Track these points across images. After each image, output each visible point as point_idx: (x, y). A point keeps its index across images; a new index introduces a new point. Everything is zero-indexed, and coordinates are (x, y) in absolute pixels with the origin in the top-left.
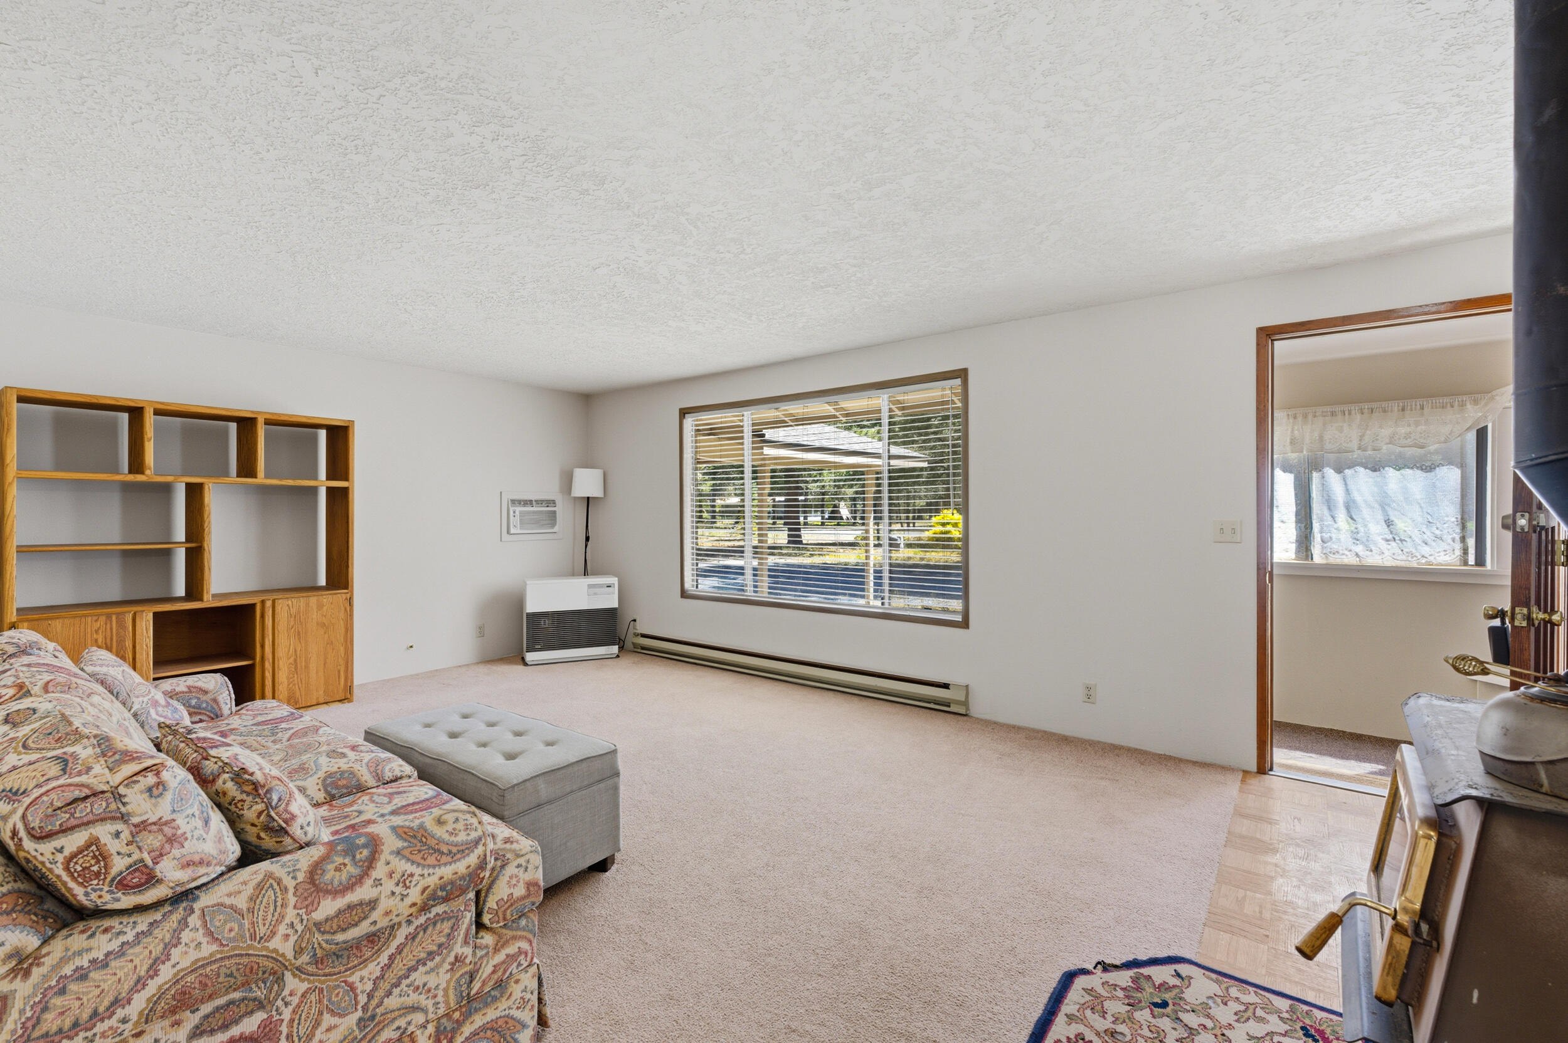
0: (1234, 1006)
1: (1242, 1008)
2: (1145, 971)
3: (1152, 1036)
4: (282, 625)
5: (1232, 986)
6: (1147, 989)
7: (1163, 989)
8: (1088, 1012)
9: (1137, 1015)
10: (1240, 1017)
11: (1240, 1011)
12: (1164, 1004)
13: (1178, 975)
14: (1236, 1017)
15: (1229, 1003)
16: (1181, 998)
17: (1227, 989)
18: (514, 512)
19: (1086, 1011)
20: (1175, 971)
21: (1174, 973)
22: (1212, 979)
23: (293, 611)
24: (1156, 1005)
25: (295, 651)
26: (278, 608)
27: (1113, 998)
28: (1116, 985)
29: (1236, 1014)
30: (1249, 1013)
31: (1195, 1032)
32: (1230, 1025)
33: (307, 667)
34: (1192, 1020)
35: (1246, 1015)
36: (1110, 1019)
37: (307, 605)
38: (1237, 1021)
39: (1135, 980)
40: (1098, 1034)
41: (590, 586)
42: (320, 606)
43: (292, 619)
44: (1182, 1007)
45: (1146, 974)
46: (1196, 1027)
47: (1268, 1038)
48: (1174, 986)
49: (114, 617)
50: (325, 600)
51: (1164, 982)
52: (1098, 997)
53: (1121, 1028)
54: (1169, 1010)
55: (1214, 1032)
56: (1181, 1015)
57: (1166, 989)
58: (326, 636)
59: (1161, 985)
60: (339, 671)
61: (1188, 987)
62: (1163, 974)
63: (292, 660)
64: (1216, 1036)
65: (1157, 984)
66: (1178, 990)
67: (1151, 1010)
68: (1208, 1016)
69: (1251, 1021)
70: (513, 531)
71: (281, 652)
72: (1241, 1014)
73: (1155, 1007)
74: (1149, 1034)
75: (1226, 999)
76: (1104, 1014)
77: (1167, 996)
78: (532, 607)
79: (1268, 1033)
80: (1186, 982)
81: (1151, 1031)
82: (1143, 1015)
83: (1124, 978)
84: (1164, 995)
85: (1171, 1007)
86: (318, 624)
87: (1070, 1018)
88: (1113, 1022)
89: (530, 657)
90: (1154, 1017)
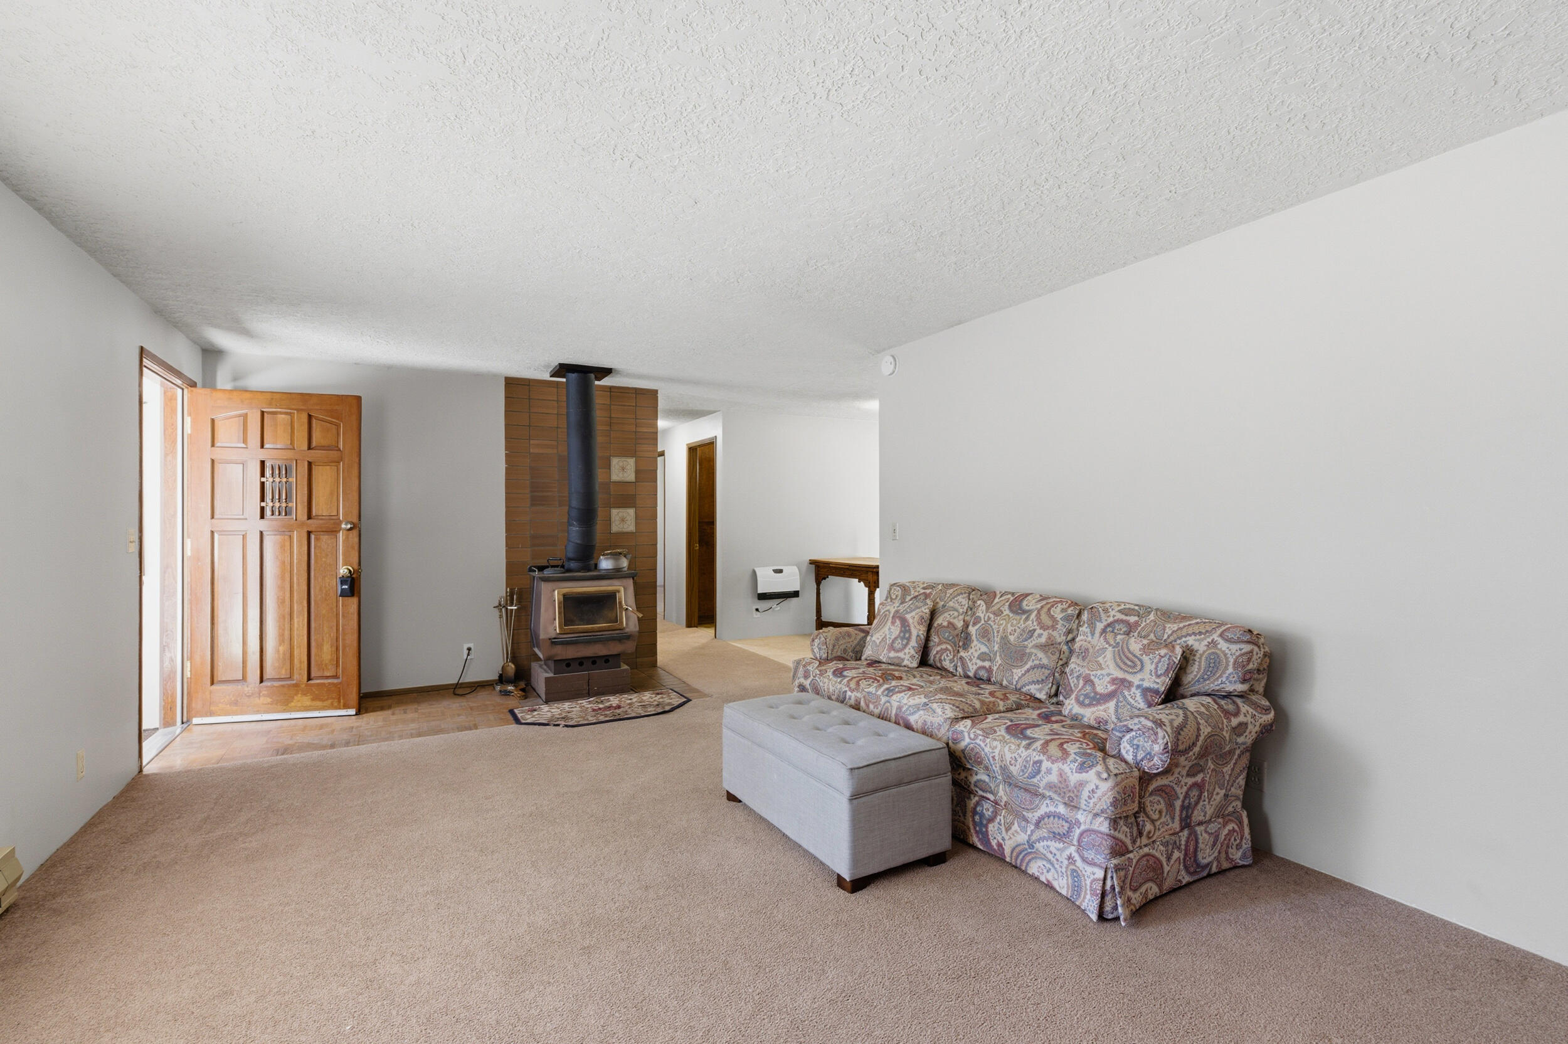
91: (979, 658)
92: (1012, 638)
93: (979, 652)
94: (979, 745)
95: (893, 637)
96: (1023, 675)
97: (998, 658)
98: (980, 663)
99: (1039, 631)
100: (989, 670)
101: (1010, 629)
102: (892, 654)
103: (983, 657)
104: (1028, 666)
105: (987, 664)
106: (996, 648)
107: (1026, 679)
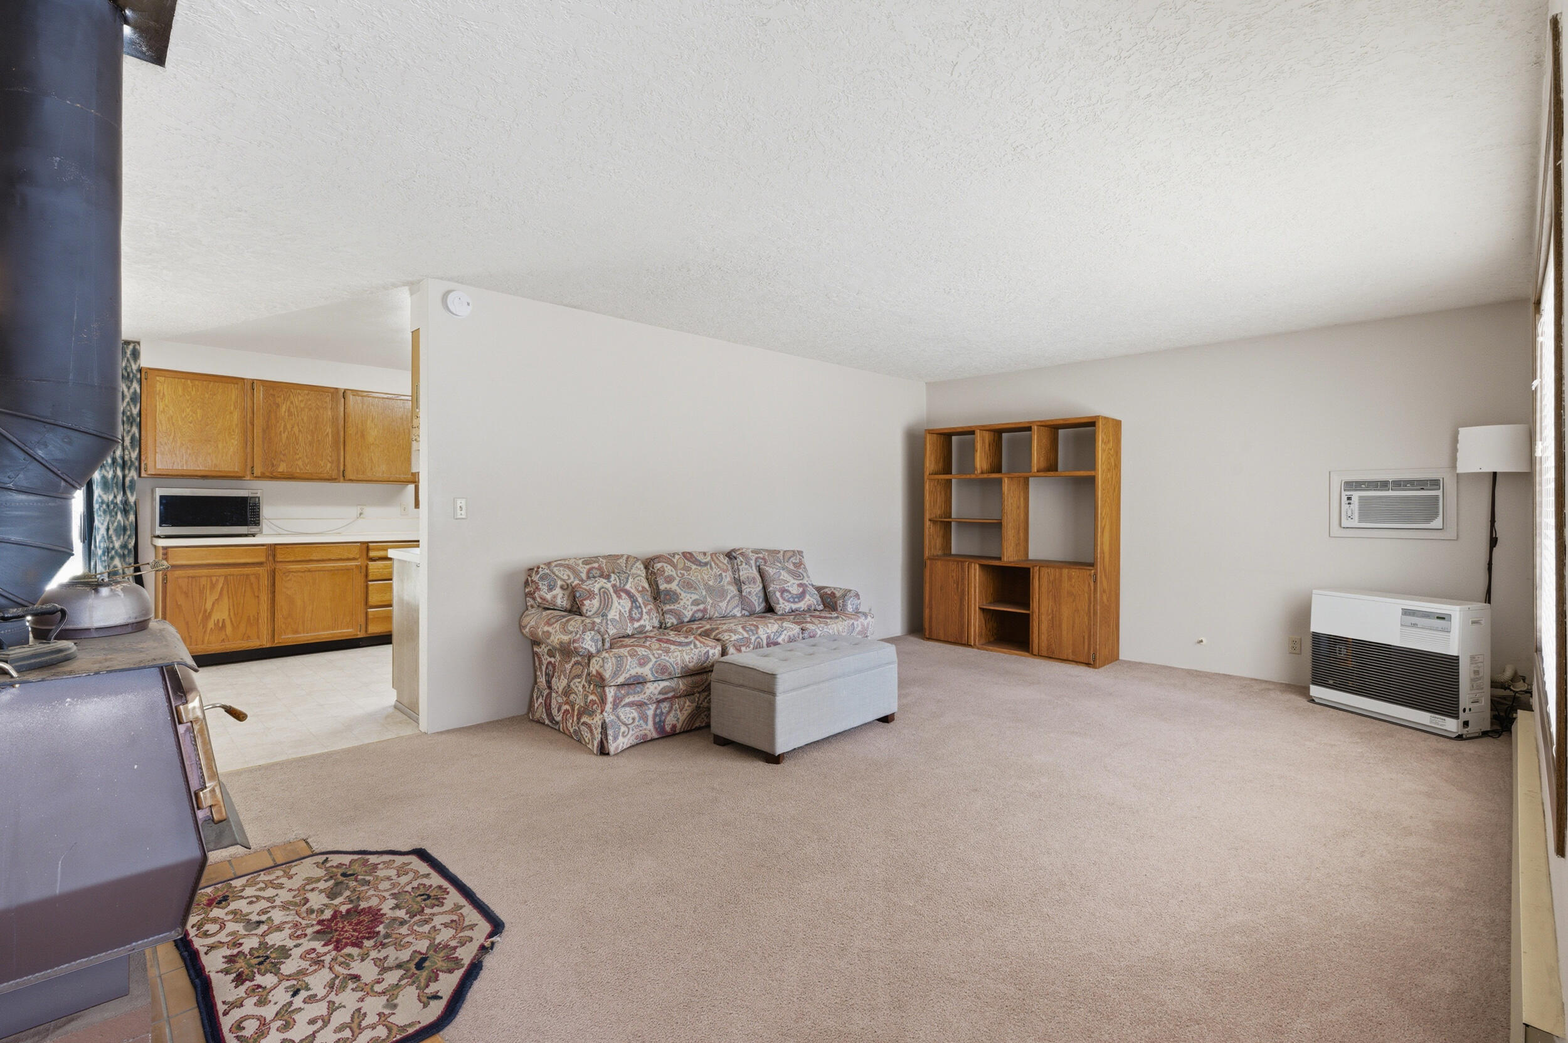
0: (371, 1019)
1: (364, 1024)
2: (458, 974)
3: (404, 940)
4: (1044, 589)
5: (387, 1036)
6: (441, 963)
7: (433, 975)
8: (455, 918)
9: (426, 943)
10: (358, 1014)
11: (363, 1019)
12: (419, 966)
13: (436, 997)
14: (362, 1012)
15: (377, 1018)
16: (414, 982)
17: (390, 1030)
18: (1349, 499)
19: (457, 917)
20: (441, 998)
21: (439, 994)
22: (410, 1025)
23: (1052, 578)
24: (424, 960)
25: (1053, 611)
26: (1042, 574)
27: (454, 937)
28: (463, 945)
29: (365, 1014)
30: (354, 1025)
31: (382, 972)
32: (362, 1001)
33: (1060, 626)
34: (392, 977)
35: (356, 1021)
36: (438, 927)
37: (1061, 574)
38: (359, 1010)
39: (457, 962)
40: (434, 915)
41: (1406, 612)
42: (1070, 578)
43: (1051, 585)
44: (407, 978)
45: (456, 971)
46: (385, 976)
47: (326, 1019)
48: (427, 986)
49: (960, 564)
50: (1074, 574)
51: (437, 980)
52: (463, 929)
53: (426, 928)
54: (412, 966)
55: (369, 986)
56: (402, 972)
57: (431, 977)
58: (1074, 604)
59: (437, 976)
60: (1084, 637)
61: (418, 996)
62: (447, 984)
63: (1050, 617)
64: (366, 985)
65: (441, 974)
66: (422, 984)
67: (421, 954)
68: (383, 993)
69: (348, 1020)
70: (1345, 523)
71: (1043, 610)
72: (361, 1018)
73: (422, 958)
74: (406, 940)
75: (383, 1019)
76: (446, 925)
77: (424, 974)
78: (1321, 624)
79: (329, 1023)
80: (424, 999)
81: (408, 942)
82: (423, 946)
83: (466, 954)
84: (427, 972)
85: (414, 970)
86: (1068, 592)
87: (459, 907)
88: (434, 927)
89: (1316, 691)
90: (415, 951)
91: (692, 604)
92: (711, 583)
93: (691, 600)
94: (665, 659)
95: (627, 609)
96: (727, 605)
97: (709, 599)
98: (695, 608)
99: (724, 574)
100: (705, 611)
101: (706, 577)
102: (636, 625)
103: (695, 603)
104: (728, 598)
105: (701, 607)
106: (704, 593)
107: (729, 608)
